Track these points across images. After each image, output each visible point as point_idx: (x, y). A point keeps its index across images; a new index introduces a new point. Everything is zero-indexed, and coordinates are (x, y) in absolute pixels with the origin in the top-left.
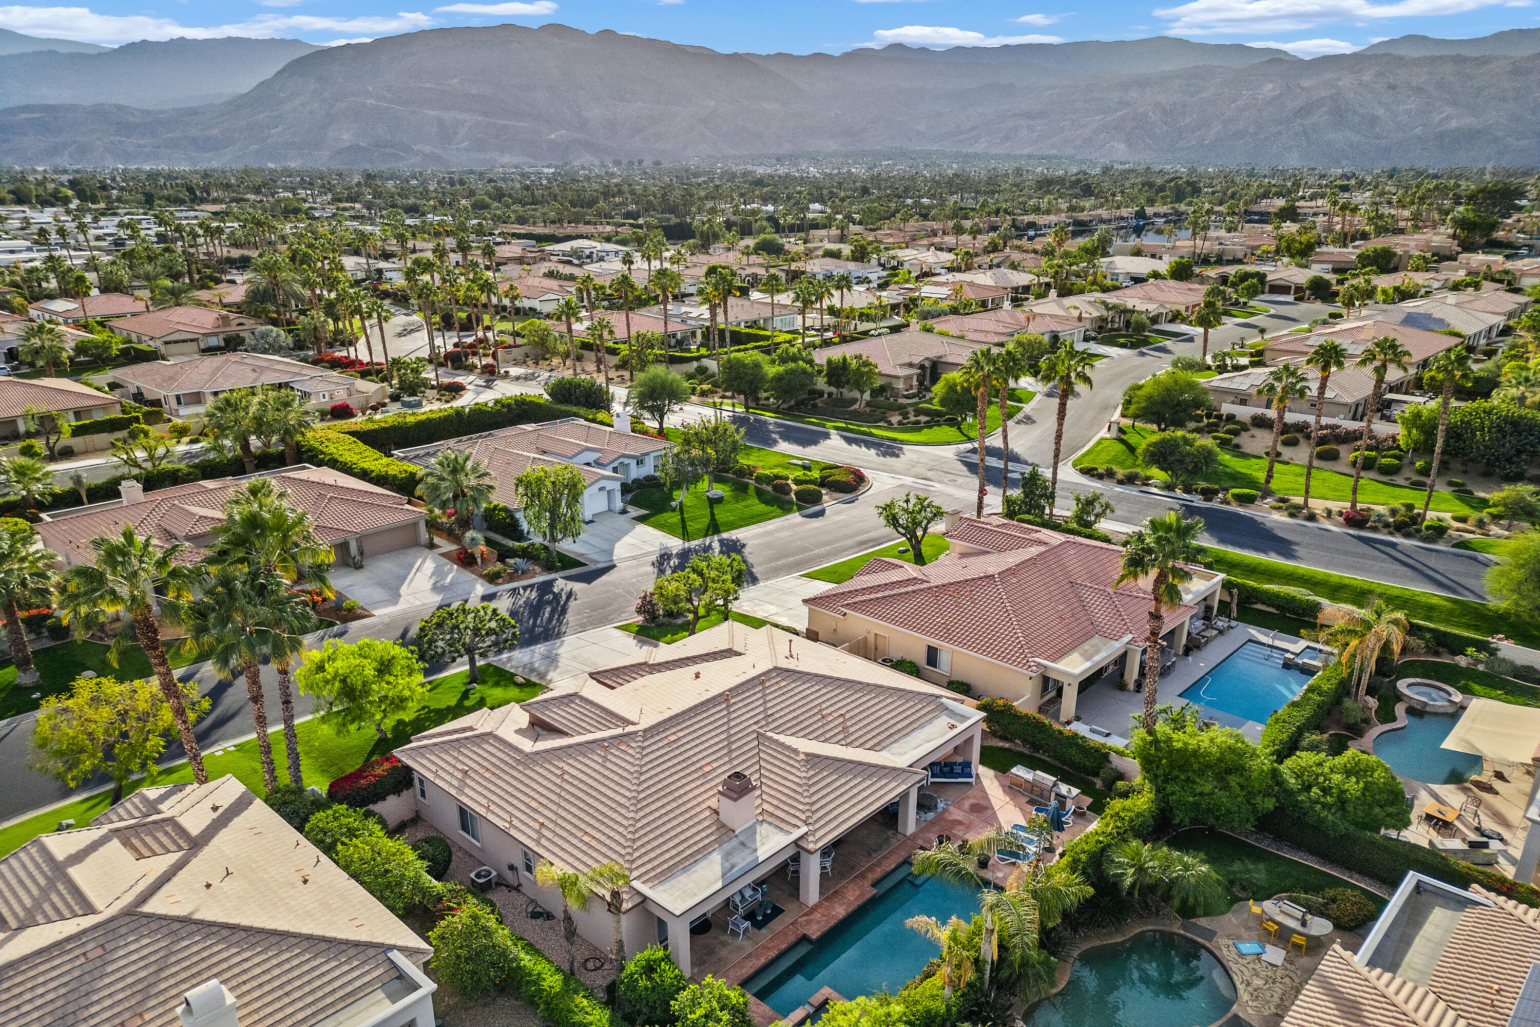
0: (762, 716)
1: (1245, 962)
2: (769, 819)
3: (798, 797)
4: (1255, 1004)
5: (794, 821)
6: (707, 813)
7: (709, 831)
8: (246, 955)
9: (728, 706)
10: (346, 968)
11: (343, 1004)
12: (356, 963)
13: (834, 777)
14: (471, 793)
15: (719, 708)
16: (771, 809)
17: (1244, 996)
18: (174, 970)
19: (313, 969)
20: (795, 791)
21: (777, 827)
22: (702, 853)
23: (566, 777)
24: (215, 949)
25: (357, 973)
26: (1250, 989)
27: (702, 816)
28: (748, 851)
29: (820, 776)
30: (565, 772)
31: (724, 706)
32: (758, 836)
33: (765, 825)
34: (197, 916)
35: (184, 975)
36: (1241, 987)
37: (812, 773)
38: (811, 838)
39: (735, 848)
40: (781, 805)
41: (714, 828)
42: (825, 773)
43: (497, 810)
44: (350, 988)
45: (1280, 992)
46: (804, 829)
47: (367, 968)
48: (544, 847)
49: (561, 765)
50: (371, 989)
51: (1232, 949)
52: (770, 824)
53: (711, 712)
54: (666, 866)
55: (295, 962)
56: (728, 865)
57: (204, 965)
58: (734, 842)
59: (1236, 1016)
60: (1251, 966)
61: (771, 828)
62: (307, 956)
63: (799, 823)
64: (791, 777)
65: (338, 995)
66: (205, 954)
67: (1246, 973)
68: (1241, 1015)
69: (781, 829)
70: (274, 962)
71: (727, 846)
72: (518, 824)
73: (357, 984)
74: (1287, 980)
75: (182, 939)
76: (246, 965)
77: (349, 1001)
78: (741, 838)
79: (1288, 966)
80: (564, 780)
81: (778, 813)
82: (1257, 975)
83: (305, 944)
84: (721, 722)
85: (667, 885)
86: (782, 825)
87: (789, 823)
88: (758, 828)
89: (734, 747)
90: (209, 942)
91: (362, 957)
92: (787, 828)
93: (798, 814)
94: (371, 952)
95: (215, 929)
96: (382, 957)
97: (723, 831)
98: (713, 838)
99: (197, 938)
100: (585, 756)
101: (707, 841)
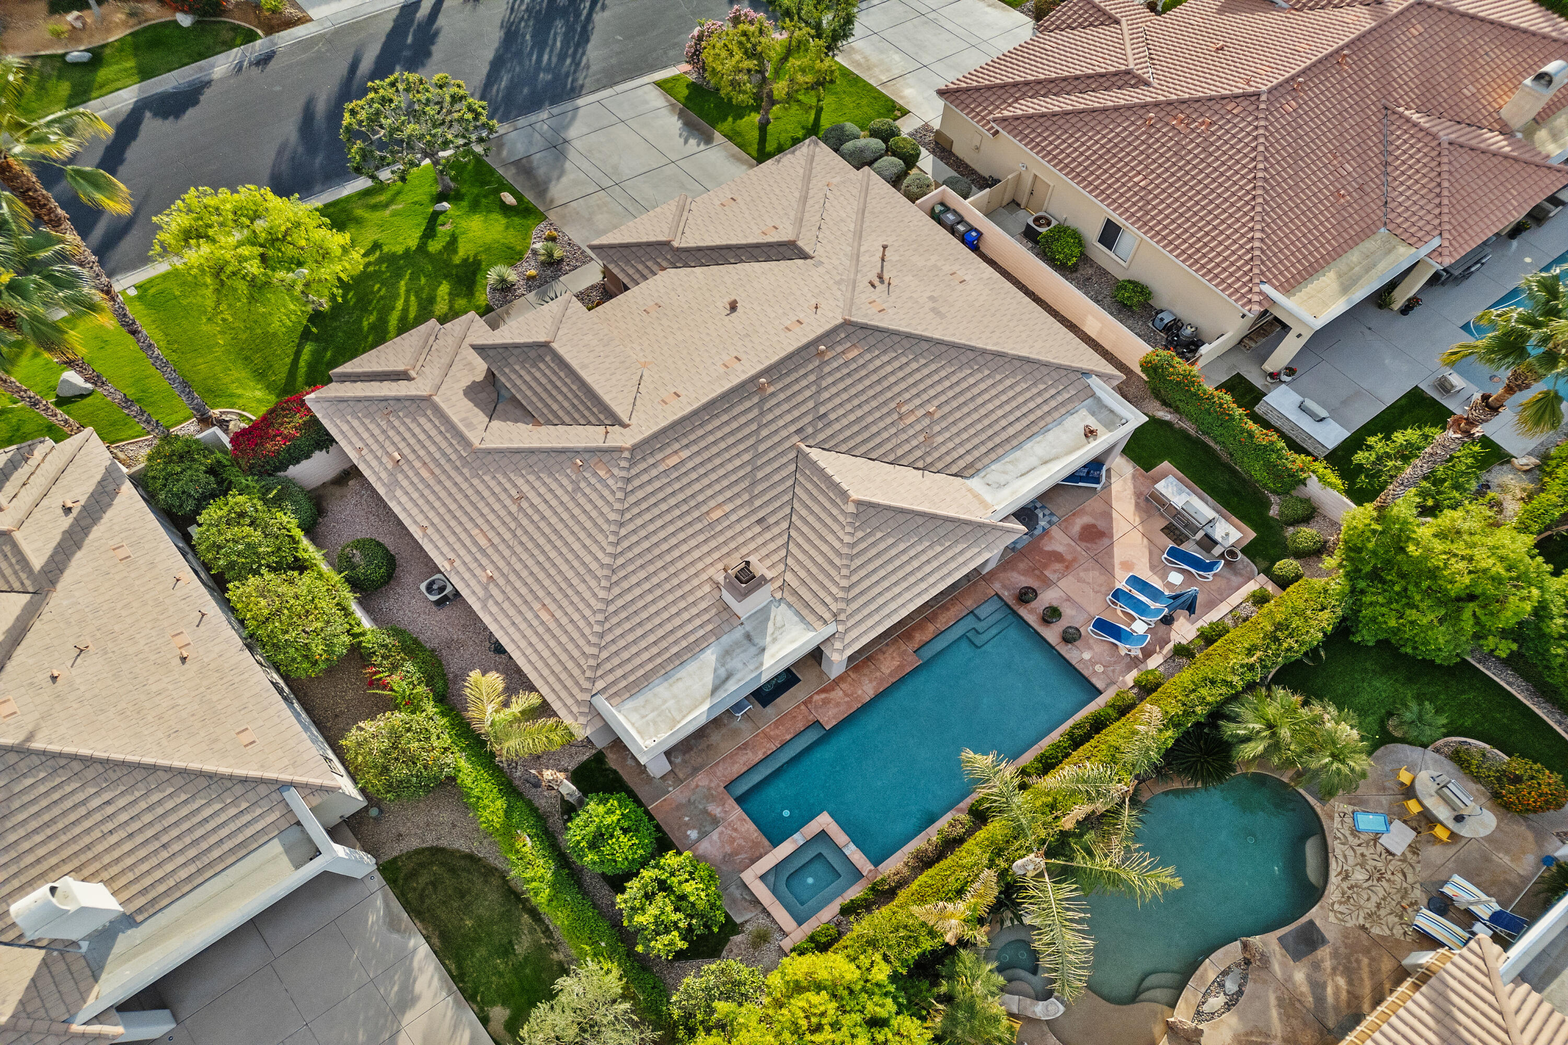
0: (809, 418)
1: (1357, 842)
2: (790, 599)
3: (833, 573)
4: (1342, 908)
5: (820, 610)
6: (707, 588)
7: (706, 617)
8: (106, 796)
9: (763, 401)
10: (233, 811)
11: (233, 859)
12: (244, 805)
13: (890, 541)
14: (404, 499)
15: (748, 404)
16: (795, 583)
17: (1333, 892)
18: (21, 817)
19: (193, 813)
20: (831, 562)
21: (798, 613)
22: (694, 650)
23: (524, 504)
24: (68, 789)
25: (247, 818)
26: (1345, 885)
27: (699, 594)
28: (753, 650)
29: (871, 540)
30: (522, 496)
31: (756, 399)
32: (770, 624)
33: (783, 606)
34: (38, 744)
35: (34, 824)
36: (1334, 879)
37: (860, 534)
38: (838, 645)
39: (737, 644)
40: (808, 580)
41: (714, 611)
42: (879, 535)
43: (436, 537)
44: (240, 838)
45: (1381, 893)
46: (831, 629)
47: (259, 811)
48: (491, 614)
49: (520, 482)
50: (266, 838)
51: (1348, 820)
52: (790, 606)
53: (735, 412)
54: (641, 672)
55: (170, 805)
56: (722, 672)
57: (56, 811)
58: (738, 633)
59: (1311, 923)
60: (1360, 850)
61: (790, 613)
62: (184, 797)
63: (827, 616)
64: (830, 538)
65: (227, 846)
66: (56, 796)
67: (1351, 861)
68: (1318, 923)
69: (803, 619)
70: (143, 805)
71: (726, 640)
72: (462, 569)
73: (249, 832)
74: (1398, 878)
75: (24, 775)
76: (110, 810)
77: (240, 855)
78: (748, 627)
79: (1409, 855)
80: (521, 508)
81: (803, 591)
82: (1362, 866)
83: (179, 782)
84: (747, 431)
85: (639, 701)
86: (805, 612)
87: (813, 611)
88: (774, 611)
89: (760, 475)
90: (58, 780)
91: (252, 796)
92: (810, 618)
93: (828, 600)
94: (263, 790)
95: (63, 762)
96: (275, 796)
97: (725, 616)
98: (710, 627)
99: (42, 775)
100: (551, 474)
101: (701, 633)
